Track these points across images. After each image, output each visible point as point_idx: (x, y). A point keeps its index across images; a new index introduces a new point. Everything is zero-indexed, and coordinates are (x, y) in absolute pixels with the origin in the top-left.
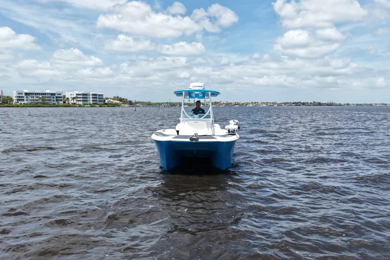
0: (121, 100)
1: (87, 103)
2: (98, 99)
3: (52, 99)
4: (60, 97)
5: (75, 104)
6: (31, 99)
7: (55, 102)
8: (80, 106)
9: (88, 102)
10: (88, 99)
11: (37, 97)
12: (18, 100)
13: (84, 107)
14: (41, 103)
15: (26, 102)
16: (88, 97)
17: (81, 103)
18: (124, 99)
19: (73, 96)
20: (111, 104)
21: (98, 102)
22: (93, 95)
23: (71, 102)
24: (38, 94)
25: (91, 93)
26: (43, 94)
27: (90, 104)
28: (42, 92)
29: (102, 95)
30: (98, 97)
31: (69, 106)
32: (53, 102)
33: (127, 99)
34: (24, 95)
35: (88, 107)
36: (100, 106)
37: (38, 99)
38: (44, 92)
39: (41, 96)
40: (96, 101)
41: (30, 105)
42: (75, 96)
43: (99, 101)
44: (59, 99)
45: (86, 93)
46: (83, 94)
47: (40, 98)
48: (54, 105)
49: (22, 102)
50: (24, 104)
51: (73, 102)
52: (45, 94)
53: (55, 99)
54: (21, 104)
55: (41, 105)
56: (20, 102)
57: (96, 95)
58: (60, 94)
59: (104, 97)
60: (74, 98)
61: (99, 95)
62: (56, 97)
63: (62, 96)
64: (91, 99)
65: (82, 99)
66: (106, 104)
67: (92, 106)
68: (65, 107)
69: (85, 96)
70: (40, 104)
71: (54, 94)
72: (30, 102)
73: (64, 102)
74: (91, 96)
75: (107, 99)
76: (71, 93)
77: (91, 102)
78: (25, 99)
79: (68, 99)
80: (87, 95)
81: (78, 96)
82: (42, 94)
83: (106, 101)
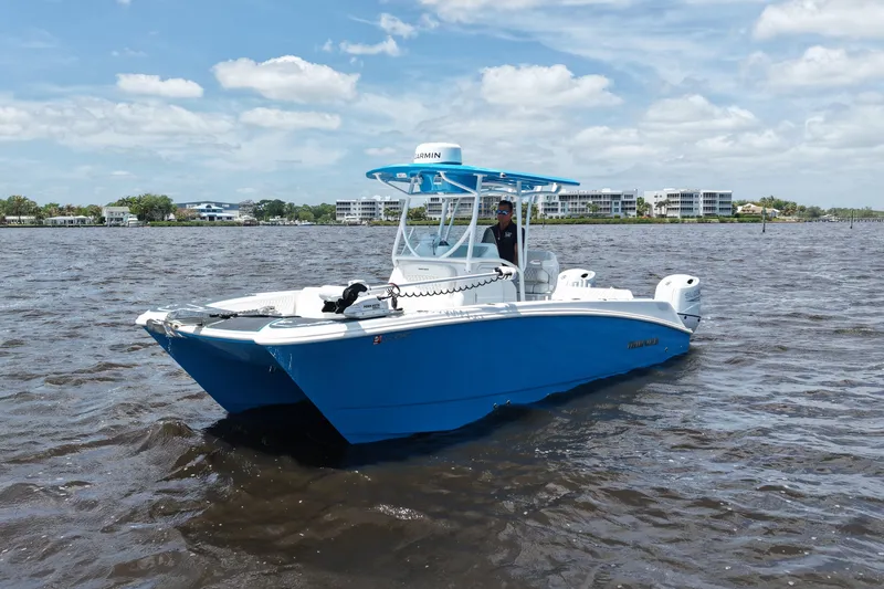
0: (779, 205)
1: (691, 214)
2: (717, 206)
3: (614, 207)
4: (631, 202)
5: (663, 216)
6: (570, 207)
7: (620, 213)
8: (674, 221)
9: (695, 213)
10: (694, 206)
11: (583, 203)
12: (545, 210)
13: (683, 222)
14: (590, 216)
15: (560, 214)
16: (694, 199)
17: (677, 214)
18: (786, 203)
19: (660, 200)
20: (749, 216)
21: (717, 212)
22: (706, 195)
23: (656, 212)
24: (585, 196)
25: (702, 192)
26: (596, 196)
27: (698, 217)
28: (594, 193)
29: (729, 195)
30: (718, 199)
31: (649, 221)
32: (614, 214)
33: (795, 204)
34: (557, 200)
35: (693, 222)
36: (722, 222)
37: (584, 206)
38: (597, 193)
39: (590, 202)
40: (714, 208)
41: (566, 220)
42: (664, 199)
43: (721, 209)
44: (628, 206)
45: (689, 192)
46: (683, 195)
47: (589, 205)
48: (618, 220)
49: (554, 215)
50: (557, 218)
51: (658, 212)
52: (600, 197)
53: (620, 206)
54: (551, 217)
55: (591, 219)
56: (549, 214)
57: (713, 195)
58: (632, 196)
59: (733, 199)
60: (660, 205)
61: (722, 195)
62: (623, 202)
63: (635, 199)
64: (702, 205)
65: (679, 206)
66: (738, 216)
67: (701, 220)
68: (639, 223)
69: (687, 198)
70: (587, 219)
71: (618, 196)
72: (569, 213)
73: (640, 213)
74: (702, 199)
75: (742, 204)
76: (656, 193)
77: (701, 213)
78: (560, 207)
79: (648, 206)
80: (691, 195)
81: (671, 200)
82: (592, 196)
83: (740, 209)
